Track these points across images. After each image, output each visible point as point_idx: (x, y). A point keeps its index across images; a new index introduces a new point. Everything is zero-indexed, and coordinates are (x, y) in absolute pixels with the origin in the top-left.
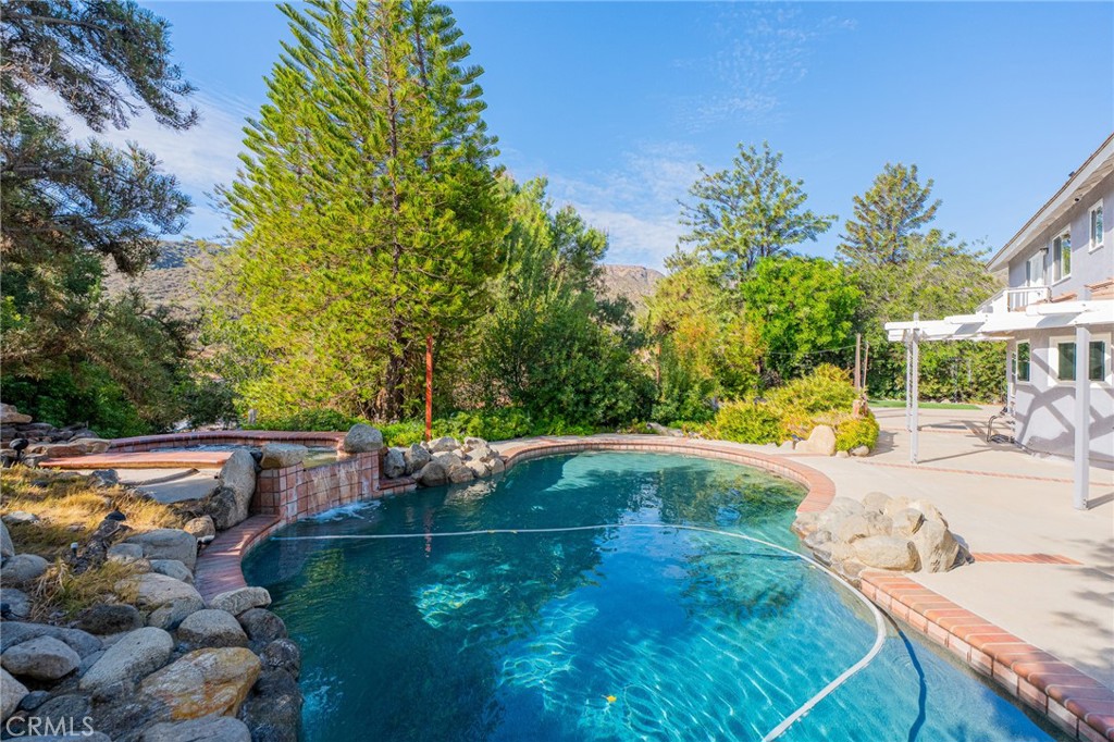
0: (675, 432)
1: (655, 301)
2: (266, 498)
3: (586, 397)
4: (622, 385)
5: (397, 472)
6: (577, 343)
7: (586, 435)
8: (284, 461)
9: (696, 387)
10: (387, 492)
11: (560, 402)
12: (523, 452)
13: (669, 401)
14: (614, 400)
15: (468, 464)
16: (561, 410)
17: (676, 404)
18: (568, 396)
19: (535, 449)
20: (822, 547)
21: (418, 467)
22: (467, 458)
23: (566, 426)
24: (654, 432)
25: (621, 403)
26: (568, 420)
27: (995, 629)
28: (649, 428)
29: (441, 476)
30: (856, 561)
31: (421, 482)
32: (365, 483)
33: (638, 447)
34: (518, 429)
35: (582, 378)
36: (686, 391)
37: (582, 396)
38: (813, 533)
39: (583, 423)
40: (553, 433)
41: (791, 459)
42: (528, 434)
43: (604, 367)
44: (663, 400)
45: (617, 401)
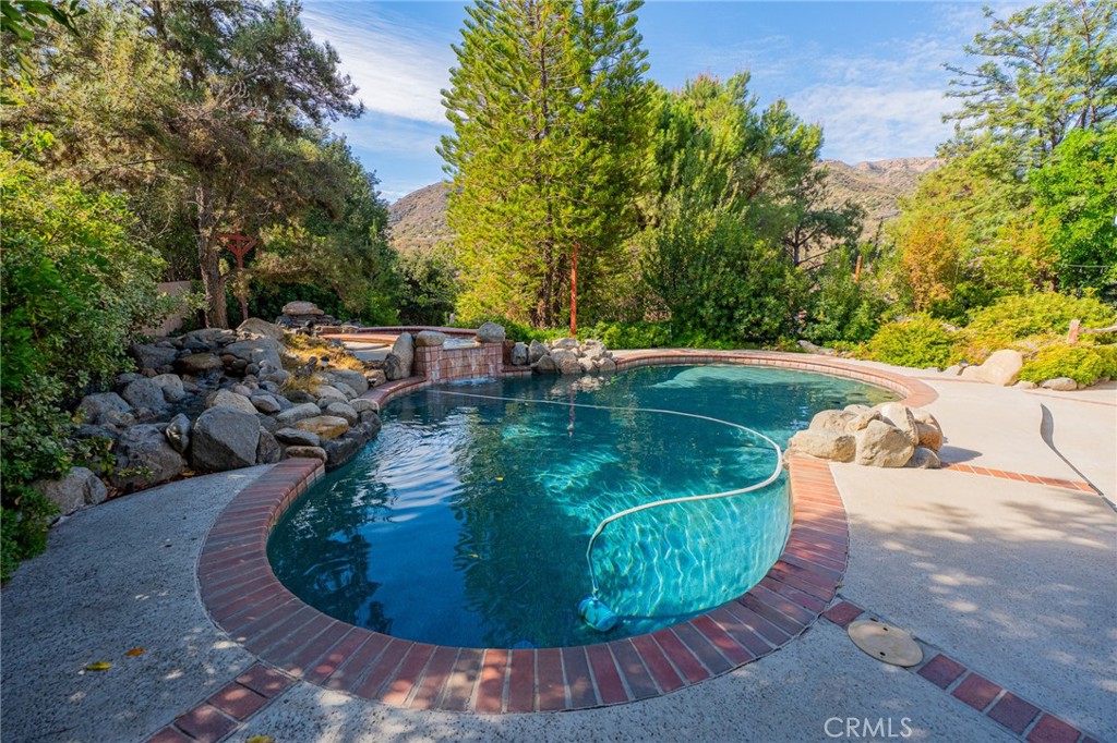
0: (827, 351)
1: (913, 204)
2: (419, 364)
3: (728, 313)
4: (771, 300)
5: (519, 362)
6: (724, 258)
7: (724, 349)
8: (428, 342)
9: (865, 305)
10: (508, 374)
11: (701, 317)
13: (828, 320)
14: (759, 316)
16: (704, 325)
17: (836, 323)
18: (708, 310)
19: (659, 357)
21: (536, 358)
22: (583, 356)
23: (706, 340)
24: (802, 351)
25: (766, 320)
26: (711, 334)
28: (797, 346)
29: (552, 367)
31: (535, 370)
32: (491, 366)
33: (770, 362)
34: (656, 340)
35: (725, 293)
36: (855, 309)
37: (726, 312)
39: (725, 338)
40: (691, 346)
42: (665, 345)
43: (752, 283)
44: (821, 317)
45: (763, 316)
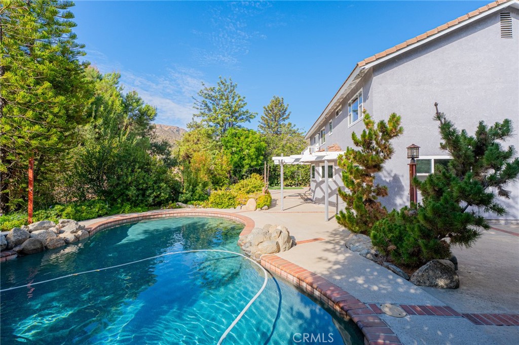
0: (191, 206)
1: (182, 144)
3: (143, 192)
4: (163, 185)
6: (138, 164)
7: (143, 211)
9: (200, 185)
11: (127, 195)
12: (103, 225)
13: (187, 192)
14: (159, 193)
15: (62, 236)
16: (128, 200)
17: (191, 193)
18: (132, 192)
19: (111, 222)
20: (248, 249)
21: (19, 243)
22: (61, 232)
23: (131, 208)
24: (180, 207)
25: (162, 194)
26: (133, 205)
27: (301, 268)
28: (177, 205)
29: (39, 246)
30: (259, 252)
31: (21, 252)
33: (171, 215)
34: (100, 212)
35: (141, 182)
36: (196, 187)
37: (141, 192)
38: (245, 244)
39: (141, 205)
40: (123, 212)
41: (239, 214)
42: (106, 214)
43: (153, 177)
44: (184, 191)
45: (161, 193)
